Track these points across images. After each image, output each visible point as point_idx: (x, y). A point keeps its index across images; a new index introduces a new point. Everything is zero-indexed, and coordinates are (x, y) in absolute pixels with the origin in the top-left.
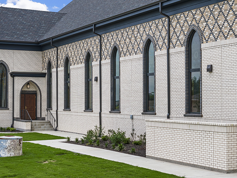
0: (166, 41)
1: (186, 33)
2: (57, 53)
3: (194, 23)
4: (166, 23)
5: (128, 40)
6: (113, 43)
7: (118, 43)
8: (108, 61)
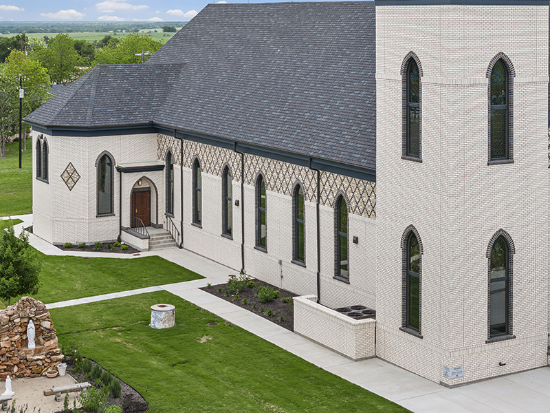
0: (316, 194)
1: (335, 194)
2: (182, 147)
3: (342, 188)
4: (316, 176)
5: (275, 174)
6: (258, 169)
7: (264, 172)
8: (253, 188)
